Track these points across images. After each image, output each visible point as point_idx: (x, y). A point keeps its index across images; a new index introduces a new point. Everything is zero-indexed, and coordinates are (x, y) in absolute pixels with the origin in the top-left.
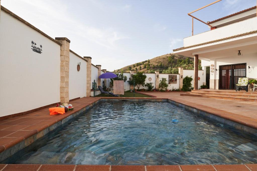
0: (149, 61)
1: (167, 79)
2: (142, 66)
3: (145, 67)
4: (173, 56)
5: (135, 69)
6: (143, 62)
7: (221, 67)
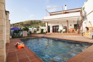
0: (23, 22)
1: (36, 30)
2: (20, 24)
3: (21, 25)
4: (32, 21)
5: (16, 25)
6: (20, 23)
7: (53, 26)
